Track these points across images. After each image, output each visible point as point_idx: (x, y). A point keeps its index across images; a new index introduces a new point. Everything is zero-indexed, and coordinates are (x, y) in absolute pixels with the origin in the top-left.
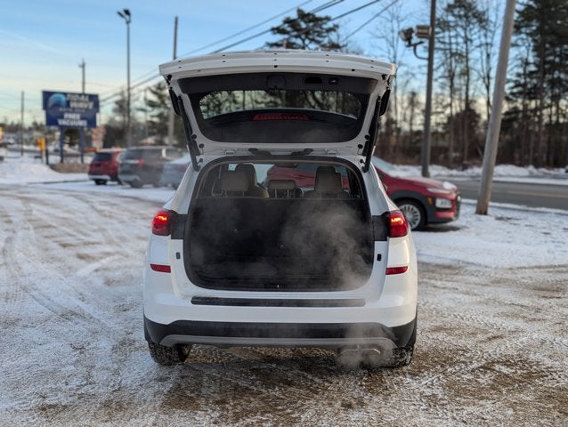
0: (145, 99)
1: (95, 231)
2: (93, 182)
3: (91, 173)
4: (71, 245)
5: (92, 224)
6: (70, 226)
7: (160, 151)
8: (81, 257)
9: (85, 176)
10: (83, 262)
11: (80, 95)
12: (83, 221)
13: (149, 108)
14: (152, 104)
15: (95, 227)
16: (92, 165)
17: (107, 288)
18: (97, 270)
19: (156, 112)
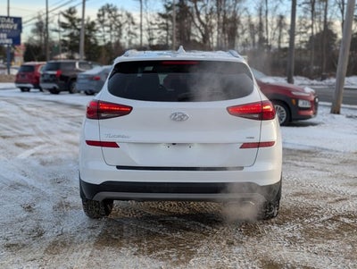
0: (59, 22)
1: (26, 126)
2: (19, 90)
3: (17, 82)
4: (9, 137)
5: (24, 121)
6: (6, 122)
7: (74, 64)
8: (18, 145)
9: (13, 85)
10: (20, 149)
11: (7, 18)
12: (16, 119)
13: (62, 29)
14: (64, 26)
15: (26, 124)
16: (17, 76)
17: (42, 167)
18: (33, 155)
19: (68, 32)
